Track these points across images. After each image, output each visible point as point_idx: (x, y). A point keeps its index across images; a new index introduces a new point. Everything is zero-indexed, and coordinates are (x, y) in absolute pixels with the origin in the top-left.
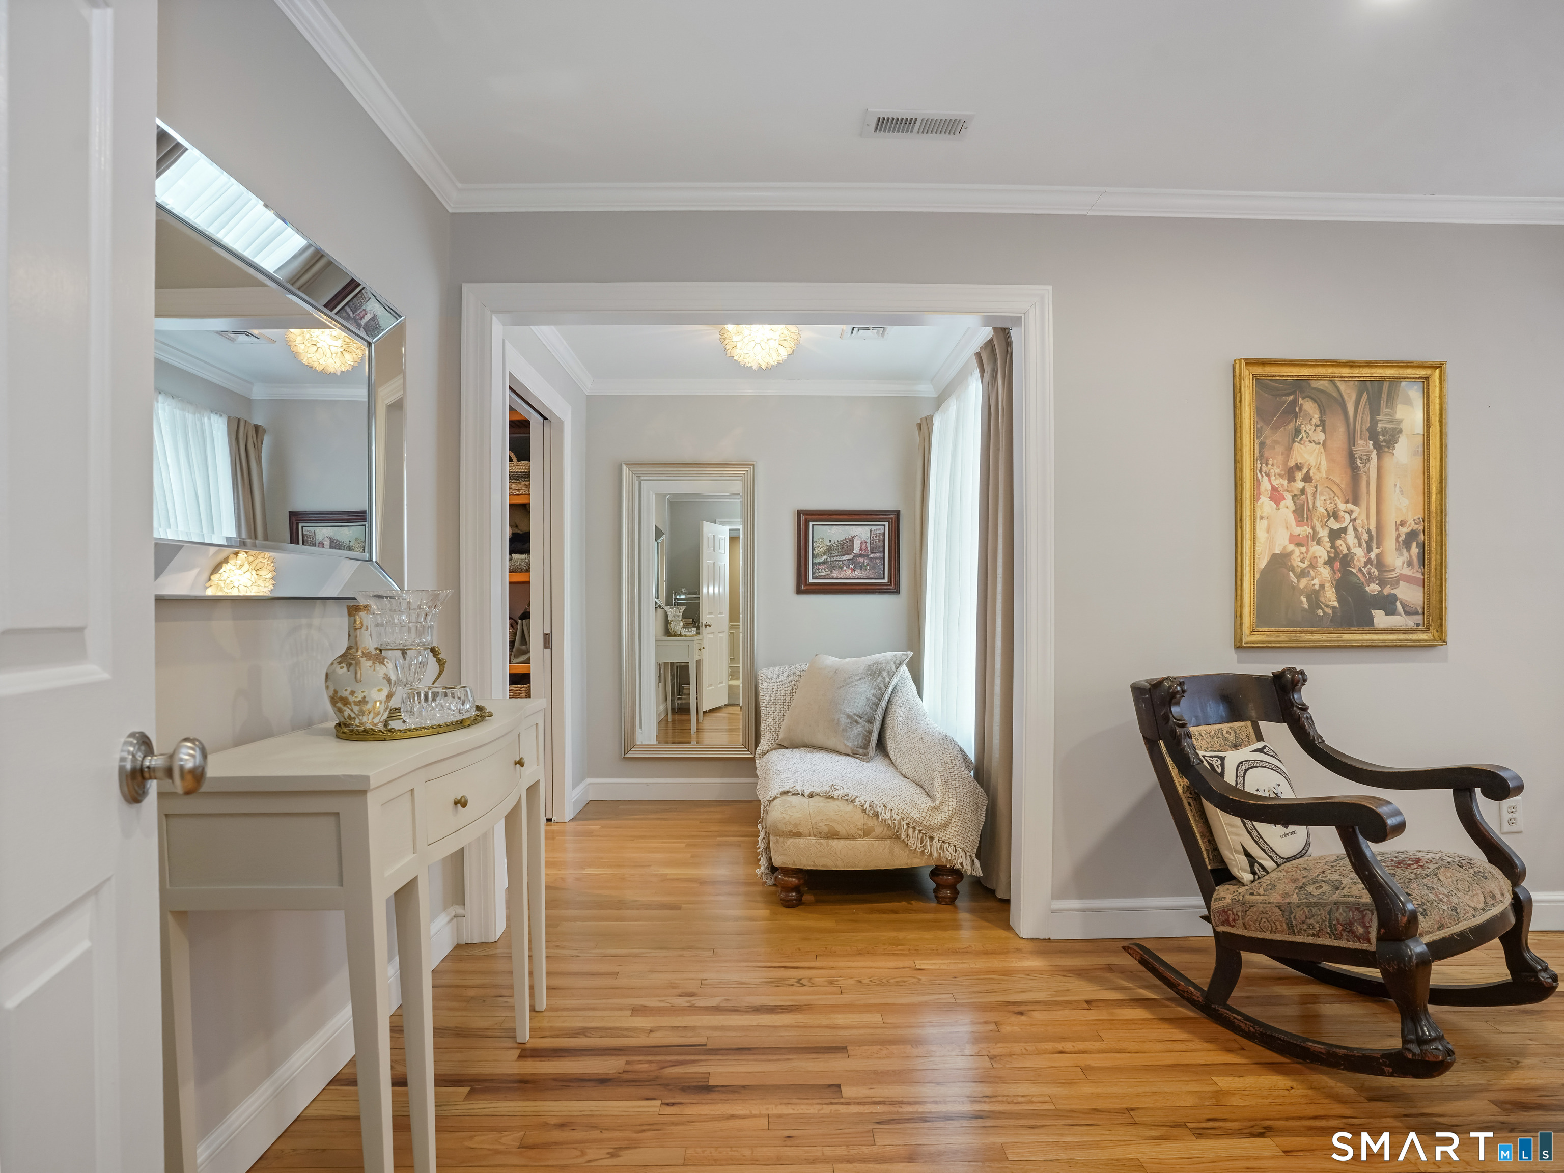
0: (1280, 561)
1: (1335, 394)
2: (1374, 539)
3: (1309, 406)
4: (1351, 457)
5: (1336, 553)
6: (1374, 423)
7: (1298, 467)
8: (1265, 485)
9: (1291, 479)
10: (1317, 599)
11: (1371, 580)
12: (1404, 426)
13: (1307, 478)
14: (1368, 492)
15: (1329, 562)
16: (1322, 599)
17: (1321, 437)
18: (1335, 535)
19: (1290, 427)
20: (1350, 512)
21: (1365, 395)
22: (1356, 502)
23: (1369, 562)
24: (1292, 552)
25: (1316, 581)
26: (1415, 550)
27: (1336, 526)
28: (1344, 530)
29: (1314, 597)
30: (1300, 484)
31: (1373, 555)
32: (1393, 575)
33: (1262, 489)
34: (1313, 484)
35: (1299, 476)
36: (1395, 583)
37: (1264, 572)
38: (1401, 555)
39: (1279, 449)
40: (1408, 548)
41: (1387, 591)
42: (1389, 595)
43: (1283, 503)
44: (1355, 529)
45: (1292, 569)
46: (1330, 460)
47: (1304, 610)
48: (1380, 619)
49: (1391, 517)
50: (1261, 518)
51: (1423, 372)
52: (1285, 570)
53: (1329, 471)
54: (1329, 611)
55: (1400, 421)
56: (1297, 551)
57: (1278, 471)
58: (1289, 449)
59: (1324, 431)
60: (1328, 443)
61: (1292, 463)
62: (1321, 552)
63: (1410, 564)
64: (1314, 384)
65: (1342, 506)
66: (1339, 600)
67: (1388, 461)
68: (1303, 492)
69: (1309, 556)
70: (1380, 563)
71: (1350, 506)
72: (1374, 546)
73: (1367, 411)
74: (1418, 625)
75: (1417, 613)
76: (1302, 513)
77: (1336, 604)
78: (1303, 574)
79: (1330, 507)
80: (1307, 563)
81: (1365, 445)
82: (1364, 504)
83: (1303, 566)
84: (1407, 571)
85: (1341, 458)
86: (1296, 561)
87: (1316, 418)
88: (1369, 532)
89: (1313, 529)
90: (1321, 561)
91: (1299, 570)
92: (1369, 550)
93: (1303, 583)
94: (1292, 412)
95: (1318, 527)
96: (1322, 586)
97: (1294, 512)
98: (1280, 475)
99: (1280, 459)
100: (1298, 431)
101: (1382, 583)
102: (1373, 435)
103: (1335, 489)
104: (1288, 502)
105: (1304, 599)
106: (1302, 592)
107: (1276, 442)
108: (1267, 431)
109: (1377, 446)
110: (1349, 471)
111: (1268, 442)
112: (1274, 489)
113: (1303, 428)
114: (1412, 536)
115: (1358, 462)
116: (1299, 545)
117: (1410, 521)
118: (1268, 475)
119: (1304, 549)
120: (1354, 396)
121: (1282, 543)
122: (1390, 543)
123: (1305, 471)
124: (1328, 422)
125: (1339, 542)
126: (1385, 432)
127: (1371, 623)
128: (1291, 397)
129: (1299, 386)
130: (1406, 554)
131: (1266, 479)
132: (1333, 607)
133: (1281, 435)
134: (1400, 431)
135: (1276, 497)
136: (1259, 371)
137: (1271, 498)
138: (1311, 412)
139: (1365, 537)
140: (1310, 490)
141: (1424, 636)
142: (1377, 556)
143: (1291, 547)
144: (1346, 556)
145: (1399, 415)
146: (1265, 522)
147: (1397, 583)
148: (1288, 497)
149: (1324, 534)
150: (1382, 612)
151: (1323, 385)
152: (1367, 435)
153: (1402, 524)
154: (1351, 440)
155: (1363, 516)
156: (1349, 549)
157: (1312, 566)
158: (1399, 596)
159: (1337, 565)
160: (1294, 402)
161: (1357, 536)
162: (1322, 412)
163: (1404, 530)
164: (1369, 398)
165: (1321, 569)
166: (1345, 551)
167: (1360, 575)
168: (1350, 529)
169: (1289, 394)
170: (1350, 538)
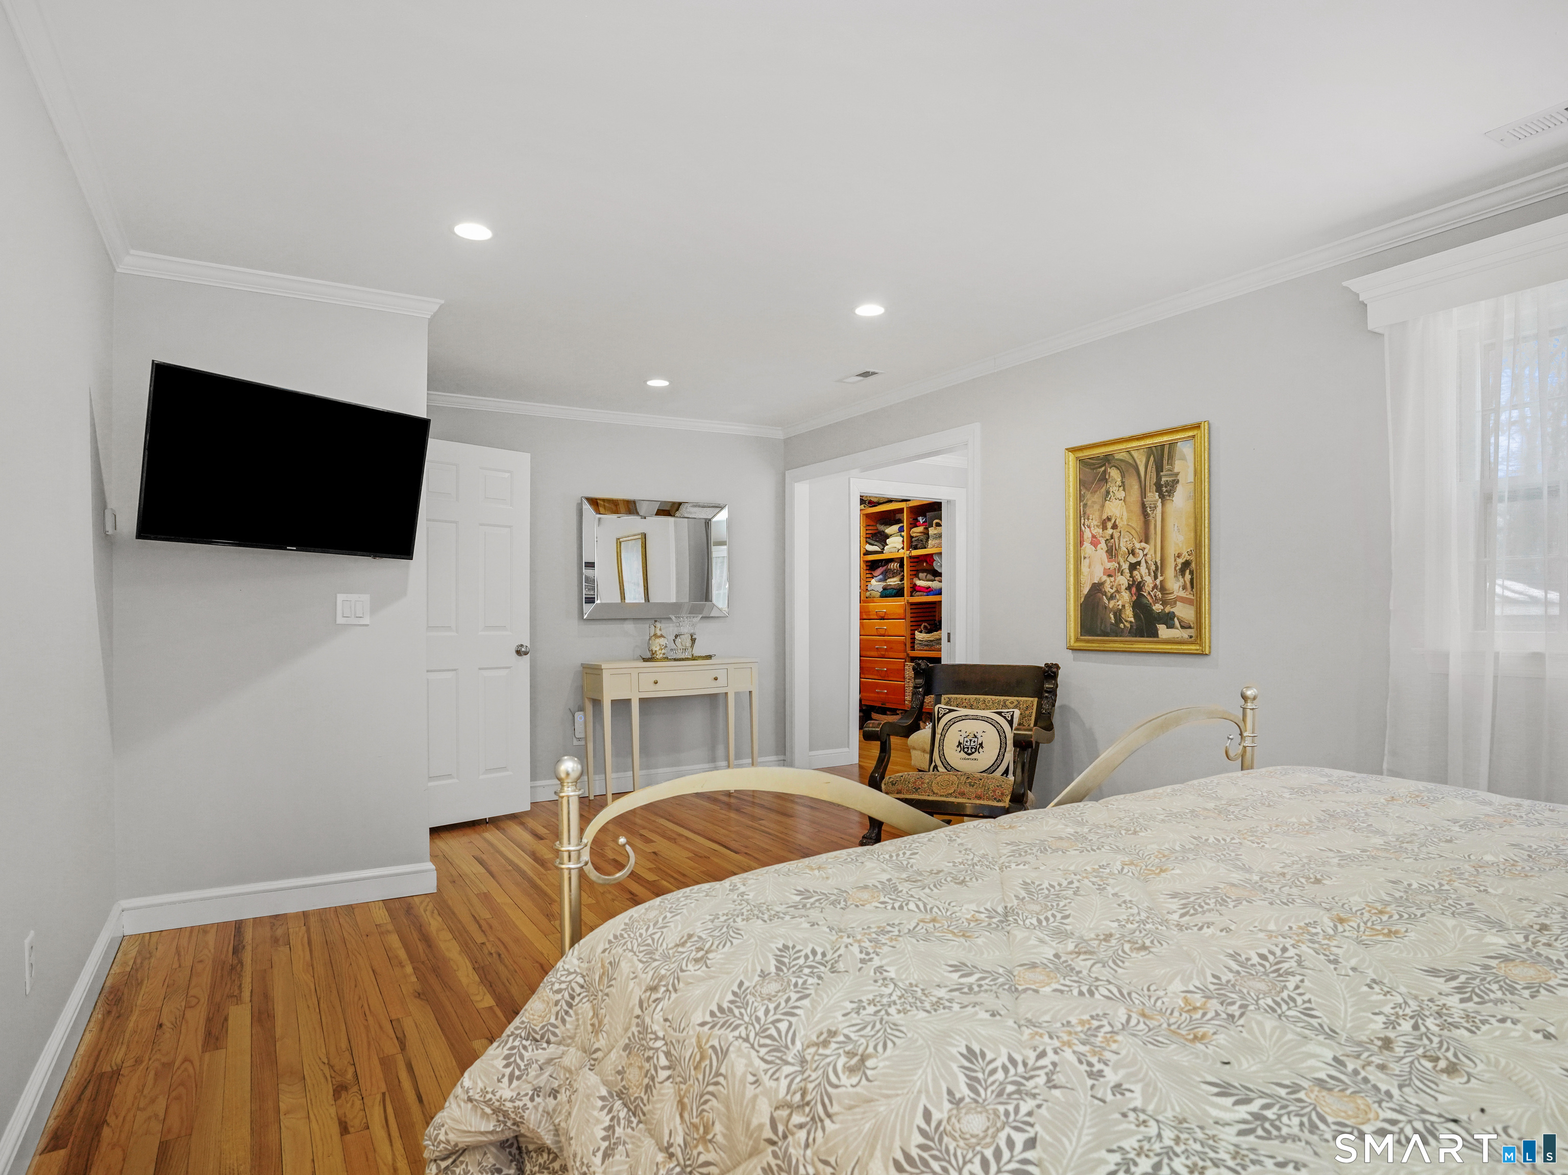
0: (1097, 588)
1: (1131, 461)
2: (1158, 570)
3: (1114, 473)
4: (1144, 506)
5: (1134, 581)
6: (1159, 478)
7: (1109, 519)
8: (1087, 534)
9: (1105, 528)
10: (1120, 615)
11: (1156, 600)
12: (1180, 477)
13: (1115, 527)
14: (1155, 533)
15: (1129, 588)
16: (1123, 616)
17: (1122, 494)
18: (1133, 567)
19: (1103, 490)
20: (1143, 549)
21: (1152, 458)
22: (1147, 542)
23: (1155, 587)
24: (1105, 582)
25: (1120, 603)
26: (1188, 576)
27: (1133, 560)
28: (1139, 563)
29: (1118, 614)
30: (1110, 531)
31: (1158, 582)
32: (1171, 597)
33: (1085, 537)
34: (1119, 530)
35: (1109, 525)
36: (1174, 603)
37: (1087, 596)
38: (1178, 580)
39: (1097, 507)
40: (1183, 575)
41: (1167, 609)
42: (1169, 613)
43: (1099, 546)
44: (1146, 562)
45: (1105, 594)
46: (1129, 511)
47: (1112, 624)
48: (1164, 632)
49: (1171, 552)
50: (1085, 558)
51: (1191, 433)
52: (1100, 595)
53: (1129, 519)
54: (1128, 625)
55: (1177, 474)
56: (1108, 580)
57: (1096, 523)
58: (1103, 506)
59: (1124, 490)
60: (1128, 499)
61: (1104, 517)
62: (1123, 581)
63: (1184, 588)
64: (1117, 456)
65: (1138, 545)
66: (1135, 616)
67: (1170, 507)
68: (1112, 537)
69: (1116, 584)
70: (1163, 589)
71: (1143, 545)
72: (1159, 574)
73: (1154, 469)
74: (1191, 637)
75: (1190, 627)
76: (1111, 552)
77: (1132, 620)
78: (1112, 597)
79: (1130, 546)
80: (1115, 589)
81: (1153, 496)
82: (1152, 542)
83: (1112, 591)
84: (1182, 594)
85: (1137, 509)
86: (1107, 588)
87: (1119, 483)
88: (1156, 564)
89: (1119, 563)
90: (1123, 587)
91: (1109, 595)
92: (1156, 578)
93: (1112, 604)
94: (1104, 479)
95: (1122, 563)
96: (1123, 606)
97: (1107, 551)
98: (1098, 526)
99: (1097, 514)
100: (1108, 492)
101: (1165, 603)
102: (1159, 487)
103: (1133, 532)
104: (1103, 545)
105: (1112, 616)
106: (1111, 610)
107: (1094, 502)
108: (1088, 495)
109: (1162, 496)
110: (1142, 517)
111: (1089, 503)
112: (1094, 536)
113: (1111, 490)
114: (1186, 564)
115: (1148, 509)
116: (1109, 576)
117: (1185, 553)
118: (1089, 527)
119: (1112, 579)
120: (1144, 460)
121: (1098, 575)
122: (1170, 572)
123: (1113, 521)
124: (1126, 483)
125: (1135, 573)
126: (1167, 484)
127: (1155, 634)
128: (1103, 468)
129: (1107, 460)
130: (1181, 580)
131: (1088, 529)
132: (1131, 622)
133: (1097, 497)
134: (1178, 482)
135: (1095, 543)
136: (1080, 454)
137: (1091, 543)
138: (1115, 477)
139: (1153, 567)
140: (1116, 535)
141: (1193, 647)
142: (1161, 582)
143: (1105, 578)
144: (1140, 582)
145: (1176, 470)
146: (1087, 561)
147: (1175, 603)
148: (1103, 541)
149: (1125, 566)
150: (1164, 626)
151: (1123, 456)
152: (1155, 488)
153: (1179, 556)
154: (1143, 494)
155: (1152, 552)
156: (1142, 577)
157: (1118, 591)
158: (1176, 613)
159: (1134, 590)
160: (1105, 471)
161: (1148, 568)
162: (1123, 476)
163: (1180, 561)
164: (1155, 460)
165: (1123, 594)
166: (1140, 580)
167: (1149, 597)
168: (1143, 563)
169: (1101, 467)
170: (1143, 568)
